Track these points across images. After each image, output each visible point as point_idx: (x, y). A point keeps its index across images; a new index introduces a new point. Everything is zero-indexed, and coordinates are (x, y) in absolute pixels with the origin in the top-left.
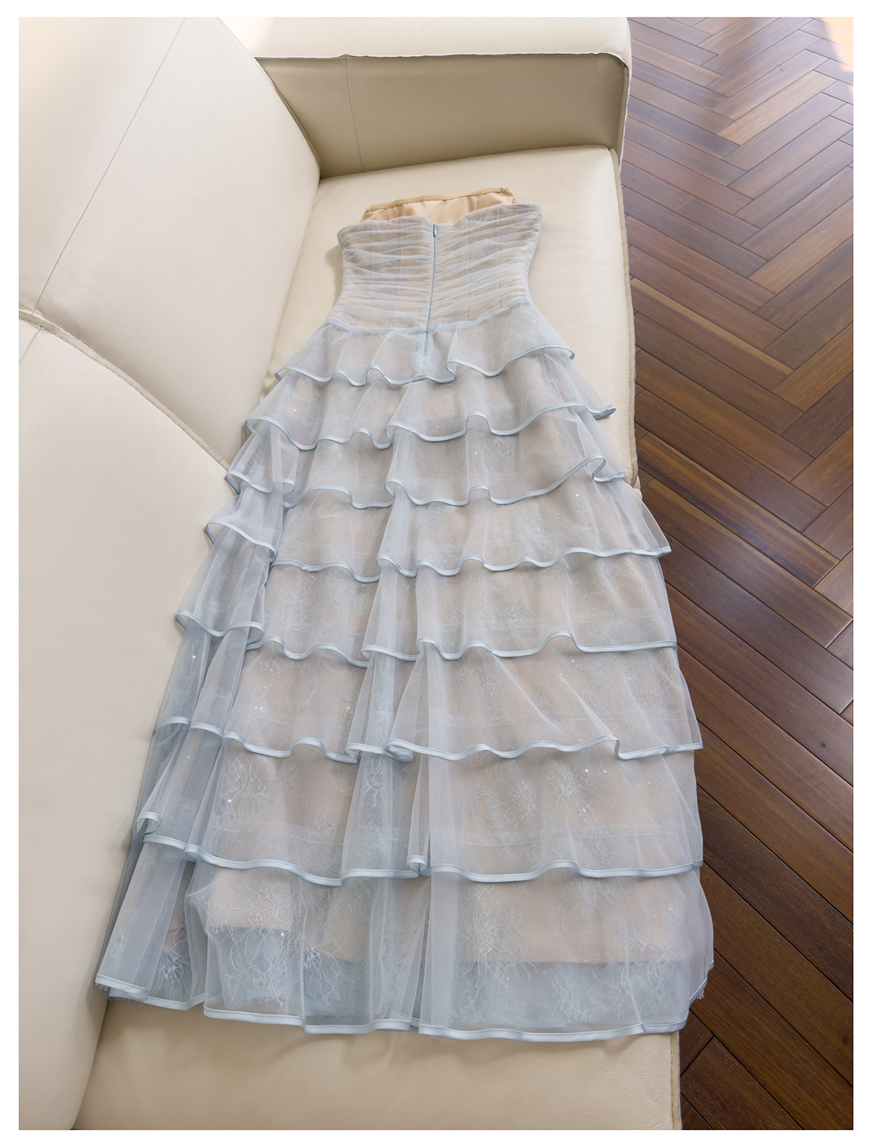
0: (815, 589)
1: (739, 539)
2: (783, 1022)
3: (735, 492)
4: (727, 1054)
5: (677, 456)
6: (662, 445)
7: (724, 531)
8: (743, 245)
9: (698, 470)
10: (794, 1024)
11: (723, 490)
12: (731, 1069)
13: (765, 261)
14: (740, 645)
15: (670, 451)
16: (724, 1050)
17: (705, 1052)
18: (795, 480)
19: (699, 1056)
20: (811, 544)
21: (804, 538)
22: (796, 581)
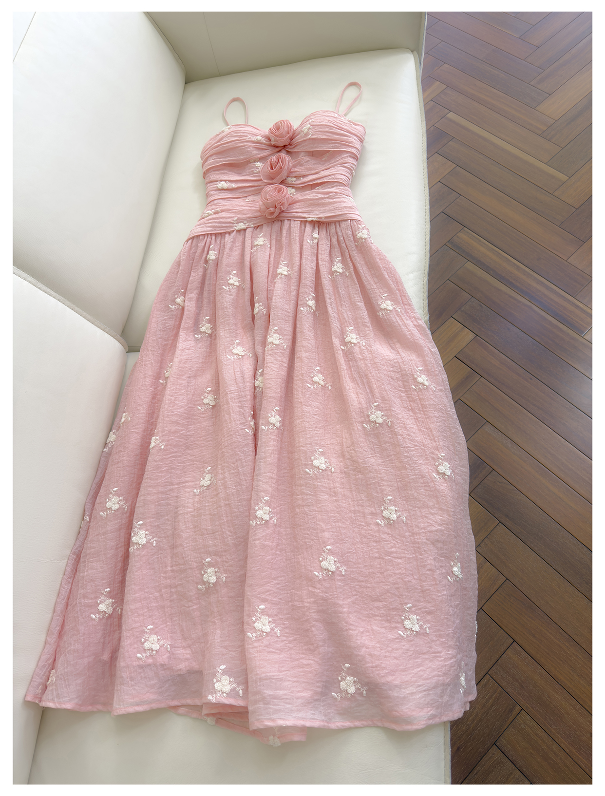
0: (584, 337)
1: (529, 304)
2: (561, 631)
3: (527, 269)
4: (524, 652)
5: (485, 244)
6: (474, 236)
7: (519, 298)
8: (532, 83)
9: (499, 253)
10: (568, 633)
11: (518, 268)
12: (526, 662)
13: (548, 95)
14: (531, 379)
15: (480, 241)
16: (521, 650)
17: (509, 652)
18: (570, 259)
19: (505, 655)
20: (581, 305)
21: (576, 301)
22: (570, 332)
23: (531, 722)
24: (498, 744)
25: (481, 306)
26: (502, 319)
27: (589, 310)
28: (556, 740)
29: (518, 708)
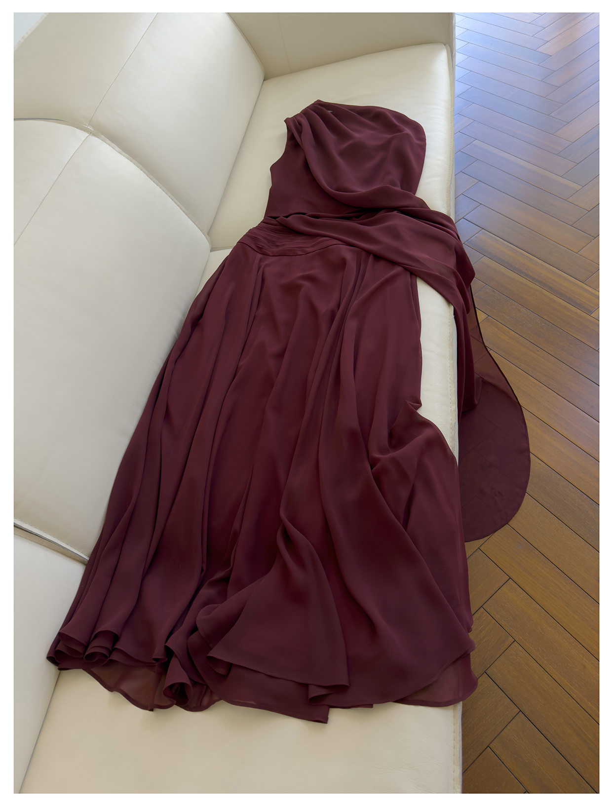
0: (591, 315)
1: (541, 289)
2: (557, 570)
3: (539, 261)
4: (519, 589)
5: (500, 241)
7: (530, 284)
10: (565, 571)
12: (521, 598)
13: (566, 123)
14: (538, 351)
16: (516, 586)
17: (505, 588)
18: (581, 252)
19: (500, 590)
20: (590, 289)
21: (585, 286)
22: (578, 311)
23: (523, 653)
24: (488, 672)
25: (494, 292)
26: (514, 303)
27: (597, 293)
28: (548, 670)
29: (510, 640)
